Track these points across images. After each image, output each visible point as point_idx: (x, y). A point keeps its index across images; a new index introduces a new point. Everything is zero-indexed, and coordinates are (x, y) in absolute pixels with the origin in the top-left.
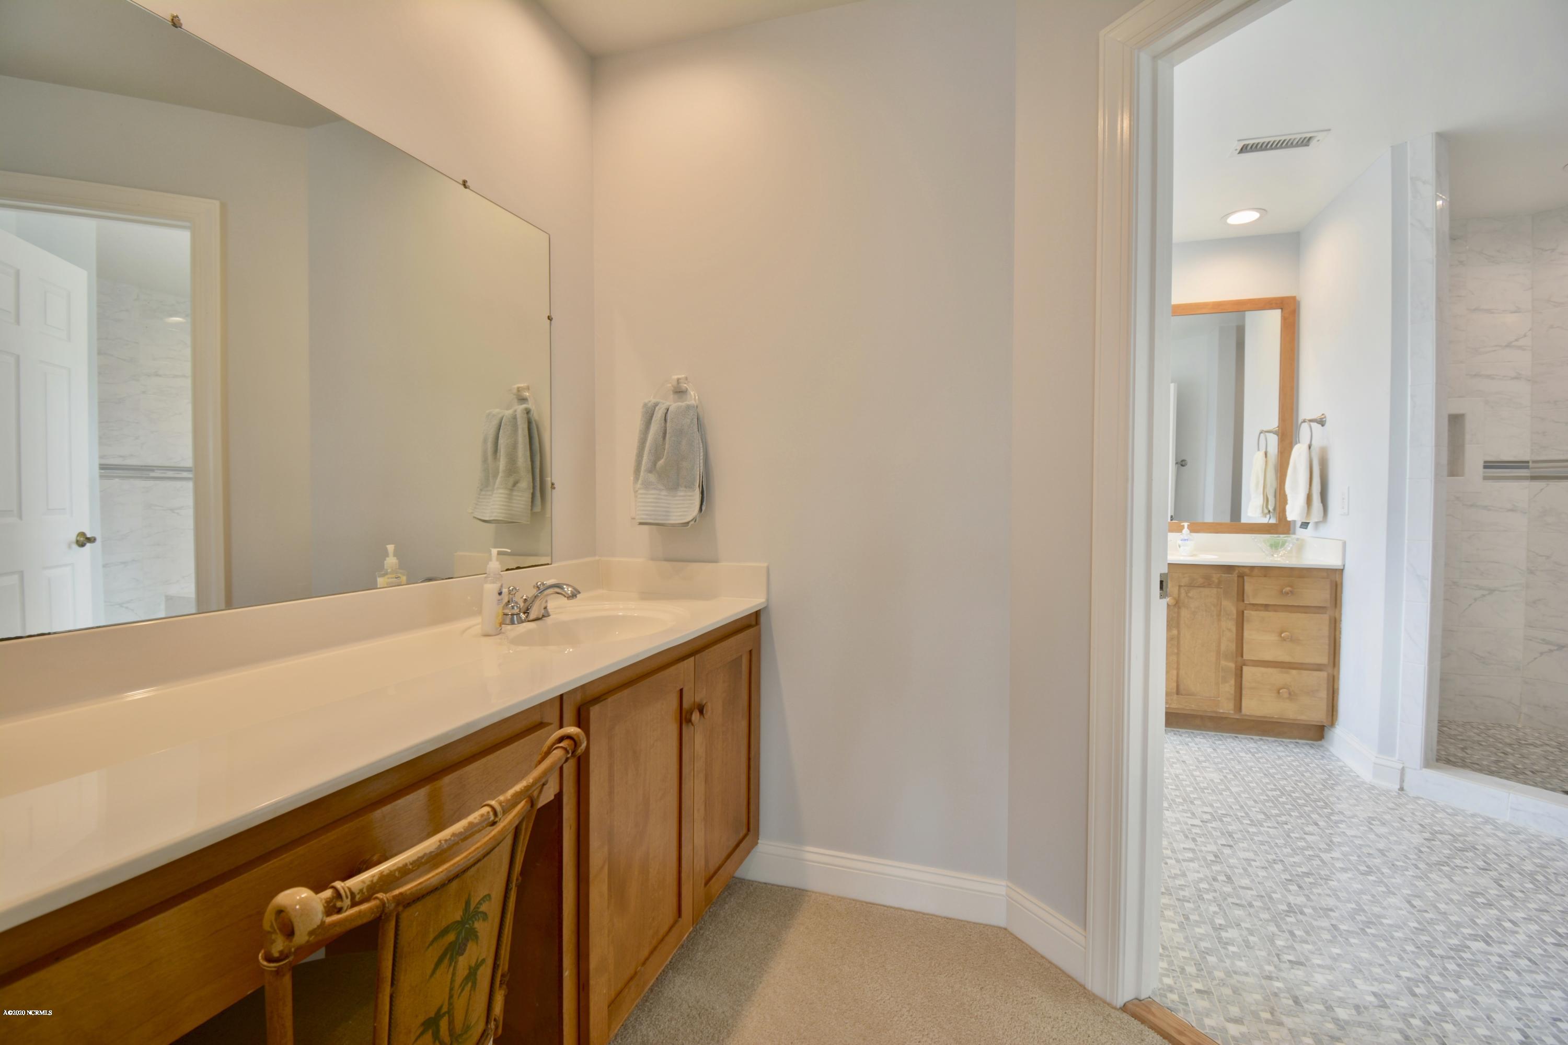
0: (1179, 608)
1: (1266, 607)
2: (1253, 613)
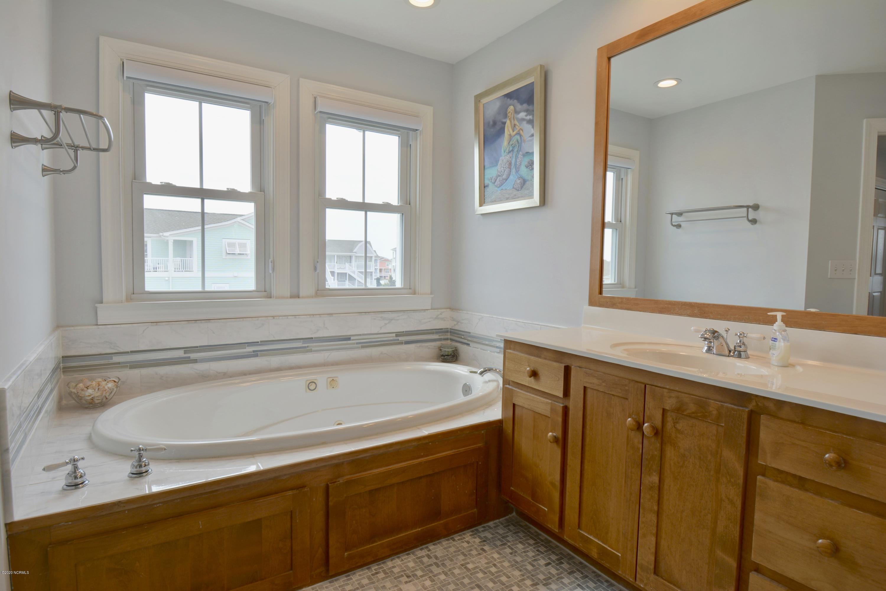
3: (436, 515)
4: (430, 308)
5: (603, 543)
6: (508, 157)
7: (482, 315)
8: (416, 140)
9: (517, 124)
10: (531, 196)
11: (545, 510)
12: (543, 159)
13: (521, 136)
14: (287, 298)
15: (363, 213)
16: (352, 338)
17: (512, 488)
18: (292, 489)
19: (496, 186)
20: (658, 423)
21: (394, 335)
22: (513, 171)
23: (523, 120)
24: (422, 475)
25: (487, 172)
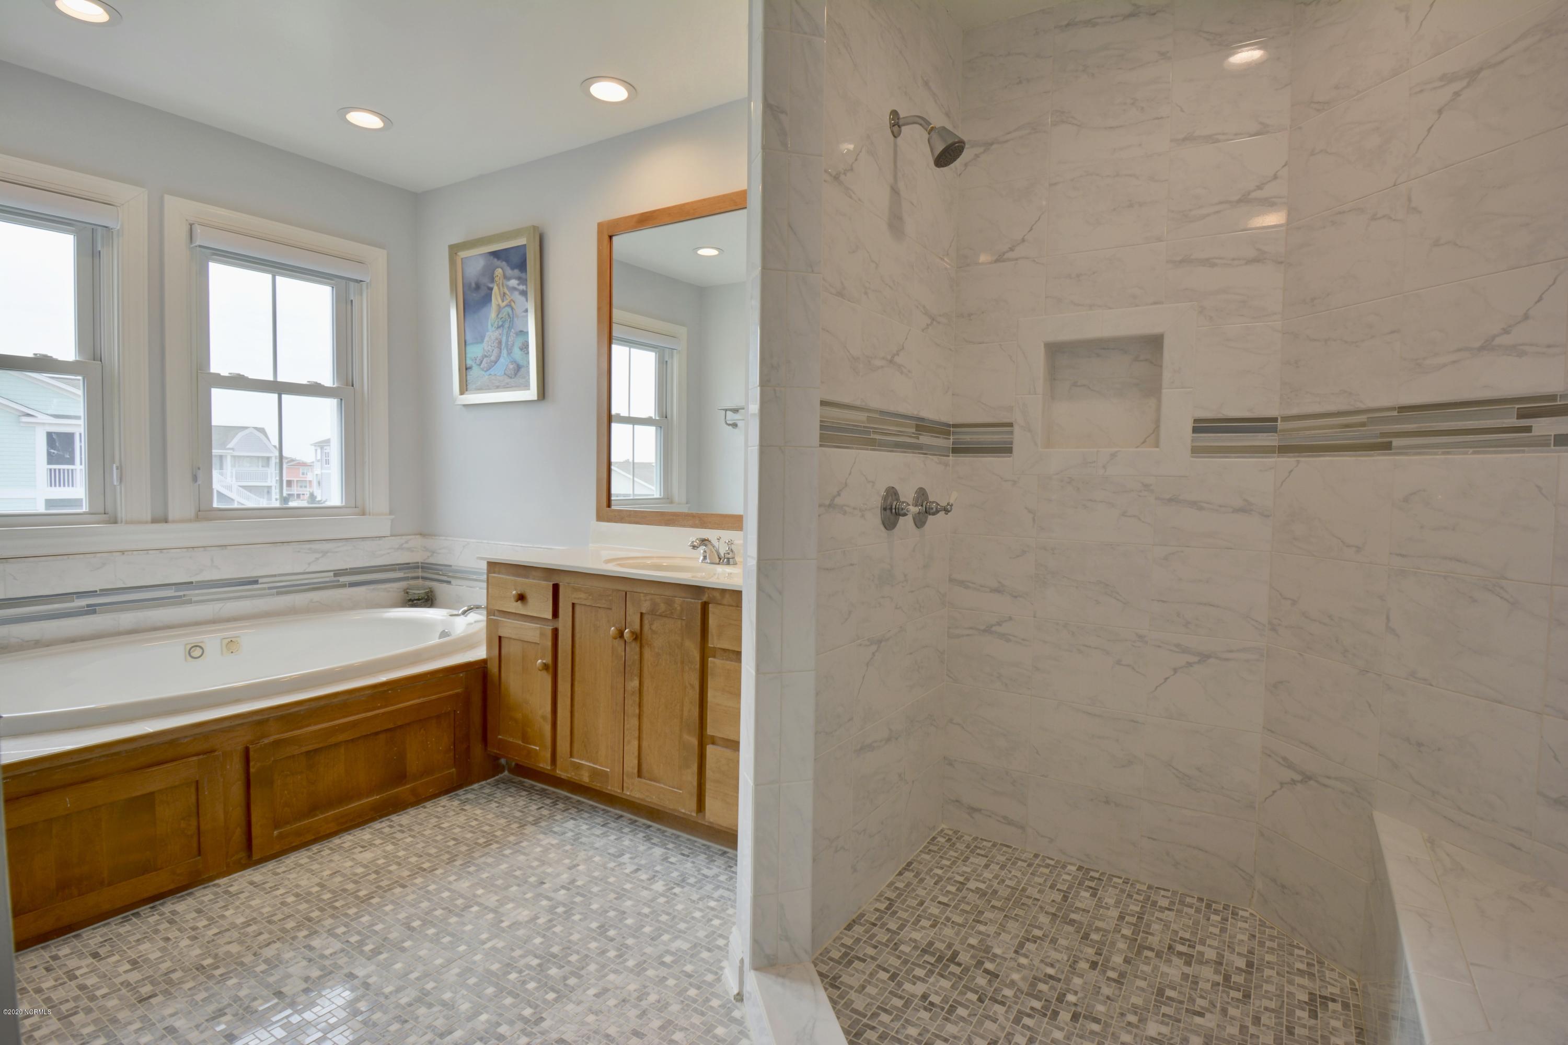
0: (642, 646)
2: (718, 662)
3: (401, 777)
4: (388, 533)
5: (594, 763)
6: (497, 333)
7: (468, 540)
8: (361, 295)
9: (507, 292)
10: (527, 386)
11: (536, 750)
12: (540, 341)
13: (512, 309)
14: (146, 523)
15: (276, 396)
16: (260, 581)
17: (500, 737)
18: (197, 754)
19: (483, 370)
20: (637, 627)
21: (332, 574)
22: (504, 352)
23: (515, 289)
24: (379, 730)
25: (469, 349)
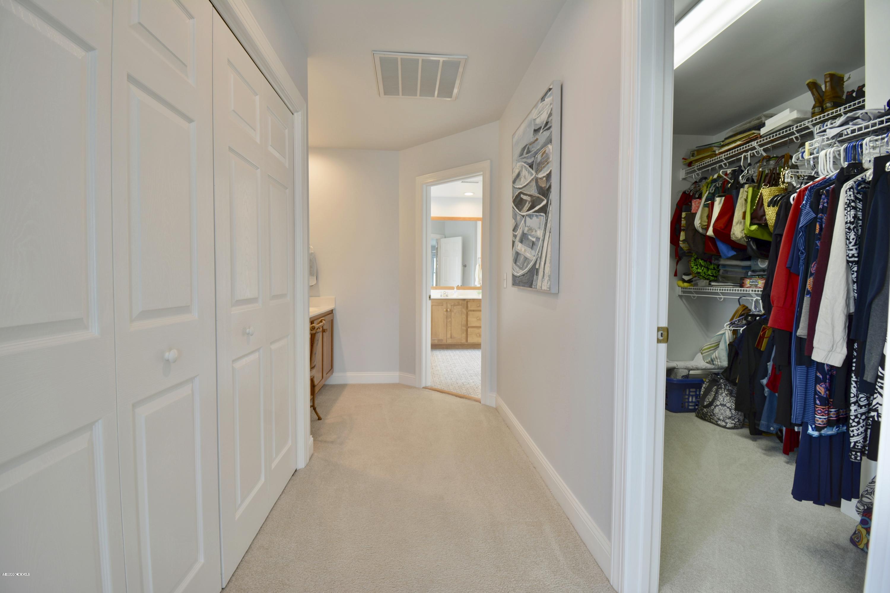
0: (451, 312)
1: (474, 311)
2: (470, 313)
